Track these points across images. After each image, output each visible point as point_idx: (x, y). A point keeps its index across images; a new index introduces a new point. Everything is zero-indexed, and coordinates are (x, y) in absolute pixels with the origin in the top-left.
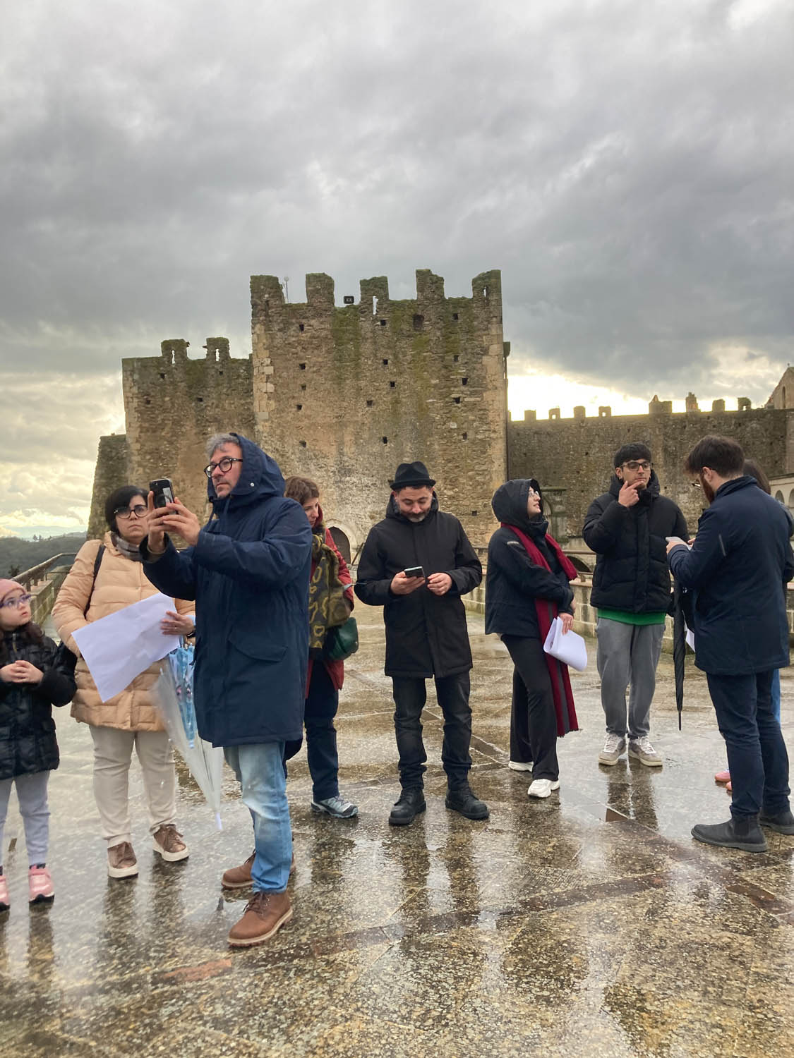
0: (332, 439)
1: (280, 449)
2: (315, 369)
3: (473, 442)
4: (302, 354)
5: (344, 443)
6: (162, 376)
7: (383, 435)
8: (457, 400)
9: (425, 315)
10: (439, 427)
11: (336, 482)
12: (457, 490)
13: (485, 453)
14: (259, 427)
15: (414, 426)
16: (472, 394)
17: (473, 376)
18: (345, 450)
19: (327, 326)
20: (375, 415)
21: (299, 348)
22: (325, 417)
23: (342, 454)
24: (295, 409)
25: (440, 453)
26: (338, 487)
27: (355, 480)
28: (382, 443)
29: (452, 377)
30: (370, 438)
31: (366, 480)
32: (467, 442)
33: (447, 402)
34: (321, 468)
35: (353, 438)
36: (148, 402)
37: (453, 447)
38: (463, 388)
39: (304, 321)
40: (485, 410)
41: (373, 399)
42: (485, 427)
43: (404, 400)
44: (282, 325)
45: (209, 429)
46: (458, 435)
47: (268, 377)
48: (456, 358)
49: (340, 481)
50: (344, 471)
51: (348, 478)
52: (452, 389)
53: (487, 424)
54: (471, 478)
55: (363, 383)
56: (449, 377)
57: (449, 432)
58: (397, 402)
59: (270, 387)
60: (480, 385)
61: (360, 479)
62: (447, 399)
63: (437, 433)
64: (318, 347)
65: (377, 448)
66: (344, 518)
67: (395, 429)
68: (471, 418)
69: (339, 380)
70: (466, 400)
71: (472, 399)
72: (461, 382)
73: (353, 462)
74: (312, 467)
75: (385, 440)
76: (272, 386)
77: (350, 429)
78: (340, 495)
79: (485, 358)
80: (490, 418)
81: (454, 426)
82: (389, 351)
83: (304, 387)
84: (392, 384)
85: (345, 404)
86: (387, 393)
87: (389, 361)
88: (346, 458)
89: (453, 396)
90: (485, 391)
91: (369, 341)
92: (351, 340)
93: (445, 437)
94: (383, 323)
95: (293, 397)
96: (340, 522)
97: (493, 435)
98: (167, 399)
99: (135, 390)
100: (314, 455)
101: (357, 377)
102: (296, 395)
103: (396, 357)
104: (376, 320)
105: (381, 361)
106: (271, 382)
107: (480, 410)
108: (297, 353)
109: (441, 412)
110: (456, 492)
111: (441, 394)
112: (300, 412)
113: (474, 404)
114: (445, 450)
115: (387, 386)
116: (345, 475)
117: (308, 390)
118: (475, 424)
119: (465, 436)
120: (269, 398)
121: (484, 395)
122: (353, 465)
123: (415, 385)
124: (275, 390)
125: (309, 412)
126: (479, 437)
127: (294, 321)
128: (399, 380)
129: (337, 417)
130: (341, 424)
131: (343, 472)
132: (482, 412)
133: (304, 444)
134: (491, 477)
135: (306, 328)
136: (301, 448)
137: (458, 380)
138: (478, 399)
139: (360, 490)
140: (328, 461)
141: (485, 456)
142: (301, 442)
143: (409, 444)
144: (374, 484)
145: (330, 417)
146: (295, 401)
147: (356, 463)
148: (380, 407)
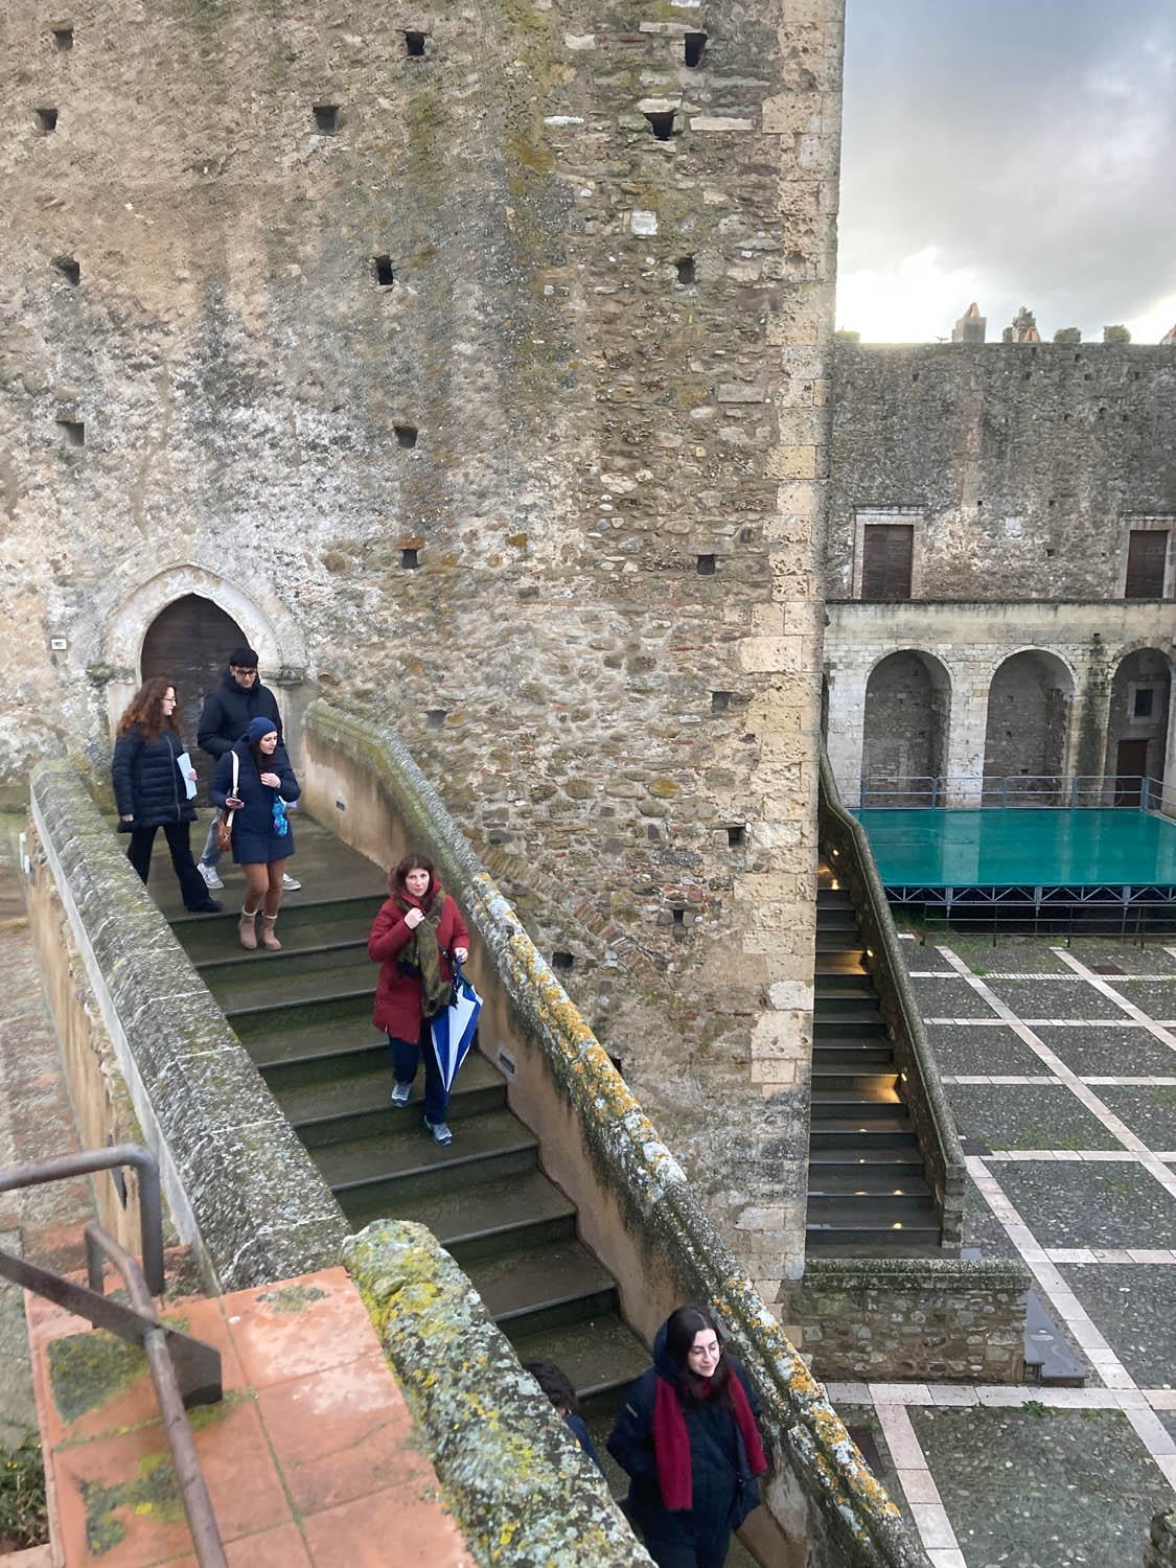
0: (180, 253)
3: (716, 292)
5: (225, 275)
7: (377, 250)
8: (662, 126)
10: (590, 227)
11: (200, 426)
12: (649, 475)
13: (755, 337)
15: (499, 221)
16: (719, 102)
17: (727, 27)
18: (234, 301)
20: (348, 167)
22: (149, 163)
23: (215, 314)
24: (28, 126)
25: (592, 330)
26: (204, 443)
27: (266, 418)
28: (372, 281)
29: (646, 26)
30: (329, 259)
31: (312, 424)
32: (692, 291)
33: (623, 131)
34: (139, 367)
35: (262, 257)
37: (640, 310)
38: (685, 76)
40: (767, 169)
41: (338, 99)
42: (762, 239)
43: (459, 111)
46: (661, 260)
49: (214, 424)
50: (229, 384)
51: (242, 414)
52: (646, 77)
53: (768, 226)
54: (701, 432)
55: (297, 32)
56: (635, 25)
57: (627, 249)
58: (429, 117)
60: (753, 68)
61: (289, 418)
62: (625, 120)
63: (580, 252)
65: (351, 299)
66: (232, 564)
67: (422, 228)
68: (713, 197)
69: (205, 14)
70: (697, 124)
71: (721, 124)
72: (679, 50)
74: (107, 366)
75: (385, 273)
77: (251, 217)
78: (214, 477)
80: (784, 204)
81: (645, 224)
83: (64, 37)
84: (415, 44)
85: (228, 115)
86: (396, 79)
88: (233, 336)
89: (649, 105)
90: (771, 93)
93: (613, 269)
95: (24, 78)
96: (217, 579)
97: (787, 270)
100: (113, 316)
101: (274, 4)
102: (34, 66)
107: (747, 169)
109: (602, 167)
110: (643, 484)
111: (603, 96)
112: (50, 141)
113: (727, 142)
114: (611, 320)
115: (396, 50)
116: (230, 399)
117: (81, 48)
118: (726, 224)
119: (686, 266)
121: (767, 107)
122: (261, 364)
123: (506, 51)
125: (84, 141)
126: (738, 274)
128: (439, 27)
129: (197, 168)
131: (223, 387)
132: (754, 177)
133: (71, 271)
134: (775, 432)
136: (61, 284)
137: (669, 39)
138: (743, 124)
139: (288, 462)
140: (167, 342)
141: (759, 347)
142: (57, 262)
143: (476, 288)
144: (341, 441)
145: (170, 165)
146: (33, 92)
147: (274, 356)
148: (367, 136)
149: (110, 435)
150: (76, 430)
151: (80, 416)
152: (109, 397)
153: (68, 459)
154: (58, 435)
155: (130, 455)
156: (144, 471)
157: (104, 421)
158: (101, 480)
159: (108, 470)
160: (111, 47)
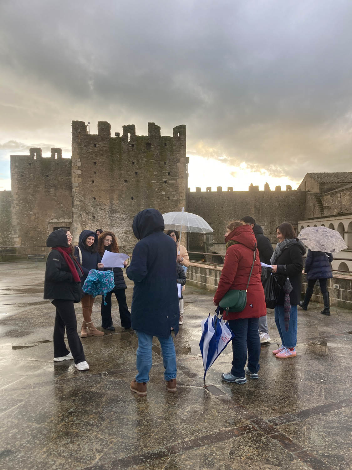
0: (108, 196)
1: (83, 200)
2: (101, 164)
3: (172, 201)
4: (94, 157)
5: (113, 199)
6: (30, 164)
7: (132, 196)
8: (165, 182)
9: (152, 143)
10: (157, 193)
11: (109, 216)
13: (177, 206)
14: (74, 190)
15: (146, 193)
16: (172, 179)
17: (172, 171)
18: (114, 202)
19: (107, 145)
20: (128, 187)
21: (94, 155)
22: (105, 186)
23: (112, 203)
24: (91, 182)
25: (157, 205)
26: (110, 219)
27: (118, 216)
28: (131, 199)
29: (163, 171)
30: (126, 197)
31: (123, 216)
32: (169, 201)
33: (161, 183)
34: (103, 209)
35: (118, 197)
36: (22, 176)
37: (163, 203)
38: (168, 177)
39: (96, 142)
40: (178, 187)
41: (127, 179)
42: (177, 194)
43: (141, 181)
44: (86, 144)
45: (51, 190)
46: (166, 197)
47: (79, 167)
48: (165, 163)
49: (111, 216)
50: (113, 211)
51: (115, 215)
52: (163, 177)
55: (123, 172)
56: (162, 171)
57: (161, 196)
58: (138, 181)
59: (80, 172)
60: (176, 176)
61: (121, 216)
62: (161, 181)
63: (156, 196)
64: (102, 155)
65: (128, 202)
67: (137, 194)
68: (172, 190)
69: (112, 170)
70: (169, 182)
71: (172, 182)
72: (167, 174)
73: (118, 207)
74: (98, 209)
75: (132, 198)
76: (81, 171)
77: (117, 192)
78: (111, 223)
79: (178, 164)
80: (180, 191)
81: (164, 193)
82: (135, 159)
83: (95, 173)
84: (136, 173)
85: (114, 181)
86: (134, 177)
87: (135, 163)
88: (114, 206)
89: (164, 180)
90: (178, 178)
91: (126, 153)
92: (118, 152)
93: (160, 198)
94: (133, 145)
95: (90, 177)
97: (181, 198)
98: (32, 175)
99: (16, 170)
100: (99, 204)
101: (120, 169)
102: (92, 176)
103: (138, 161)
104: (129, 143)
105: (132, 163)
106: (80, 170)
108: (92, 157)
109: (158, 187)
111: (158, 179)
112: (93, 184)
113: (173, 184)
114: (160, 204)
115: (134, 174)
116: (113, 213)
117: (97, 174)
118: (173, 193)
119: (169, 198)
120: (79, 177)
121: (177, 180)
122: (117, 209)
123: (147, 174)
124: (82, 173)
125: (97, 184)
126: (175, 199)
127: (92, 142)
128: (139, 171)
129: (110, 187)
130: (112, 190)
132: (176, 188)
133: (95, 198)
135: (97, 146)
136: (93, 200)
137: (166, 173)
138: (175, 182)
139: (120, 221)
140: (106, 207)
141: (177, 207)
142: (93, 198)
143: (143, 200)
144: (127, 218)
145: (107, 187)
146: (91, 179)
147: (119, 208)
148: (130, 183)
149: (98, 218)
150: (94, 217)
151: (95, 215)
152: (99, 213)
153: (93, 221)
154: (92, 218)
155: (101, 220)
156: (102, 222)
157: (98, 216)
158: (97, 223)
159: (98, 222)
160: (101, 174)
